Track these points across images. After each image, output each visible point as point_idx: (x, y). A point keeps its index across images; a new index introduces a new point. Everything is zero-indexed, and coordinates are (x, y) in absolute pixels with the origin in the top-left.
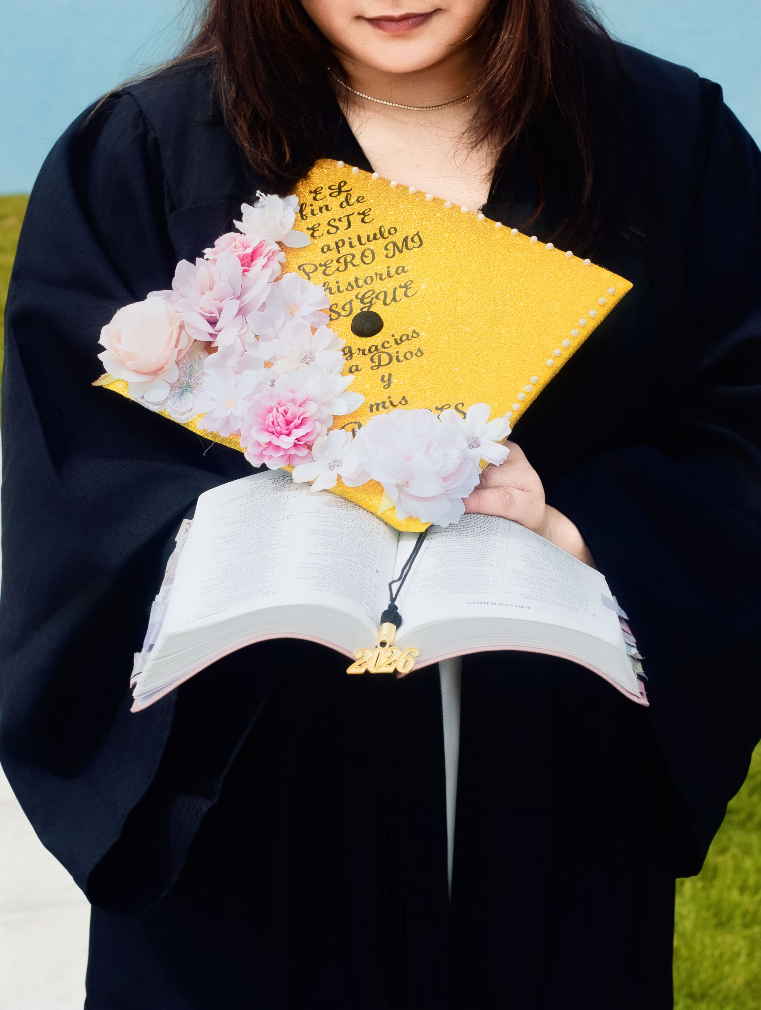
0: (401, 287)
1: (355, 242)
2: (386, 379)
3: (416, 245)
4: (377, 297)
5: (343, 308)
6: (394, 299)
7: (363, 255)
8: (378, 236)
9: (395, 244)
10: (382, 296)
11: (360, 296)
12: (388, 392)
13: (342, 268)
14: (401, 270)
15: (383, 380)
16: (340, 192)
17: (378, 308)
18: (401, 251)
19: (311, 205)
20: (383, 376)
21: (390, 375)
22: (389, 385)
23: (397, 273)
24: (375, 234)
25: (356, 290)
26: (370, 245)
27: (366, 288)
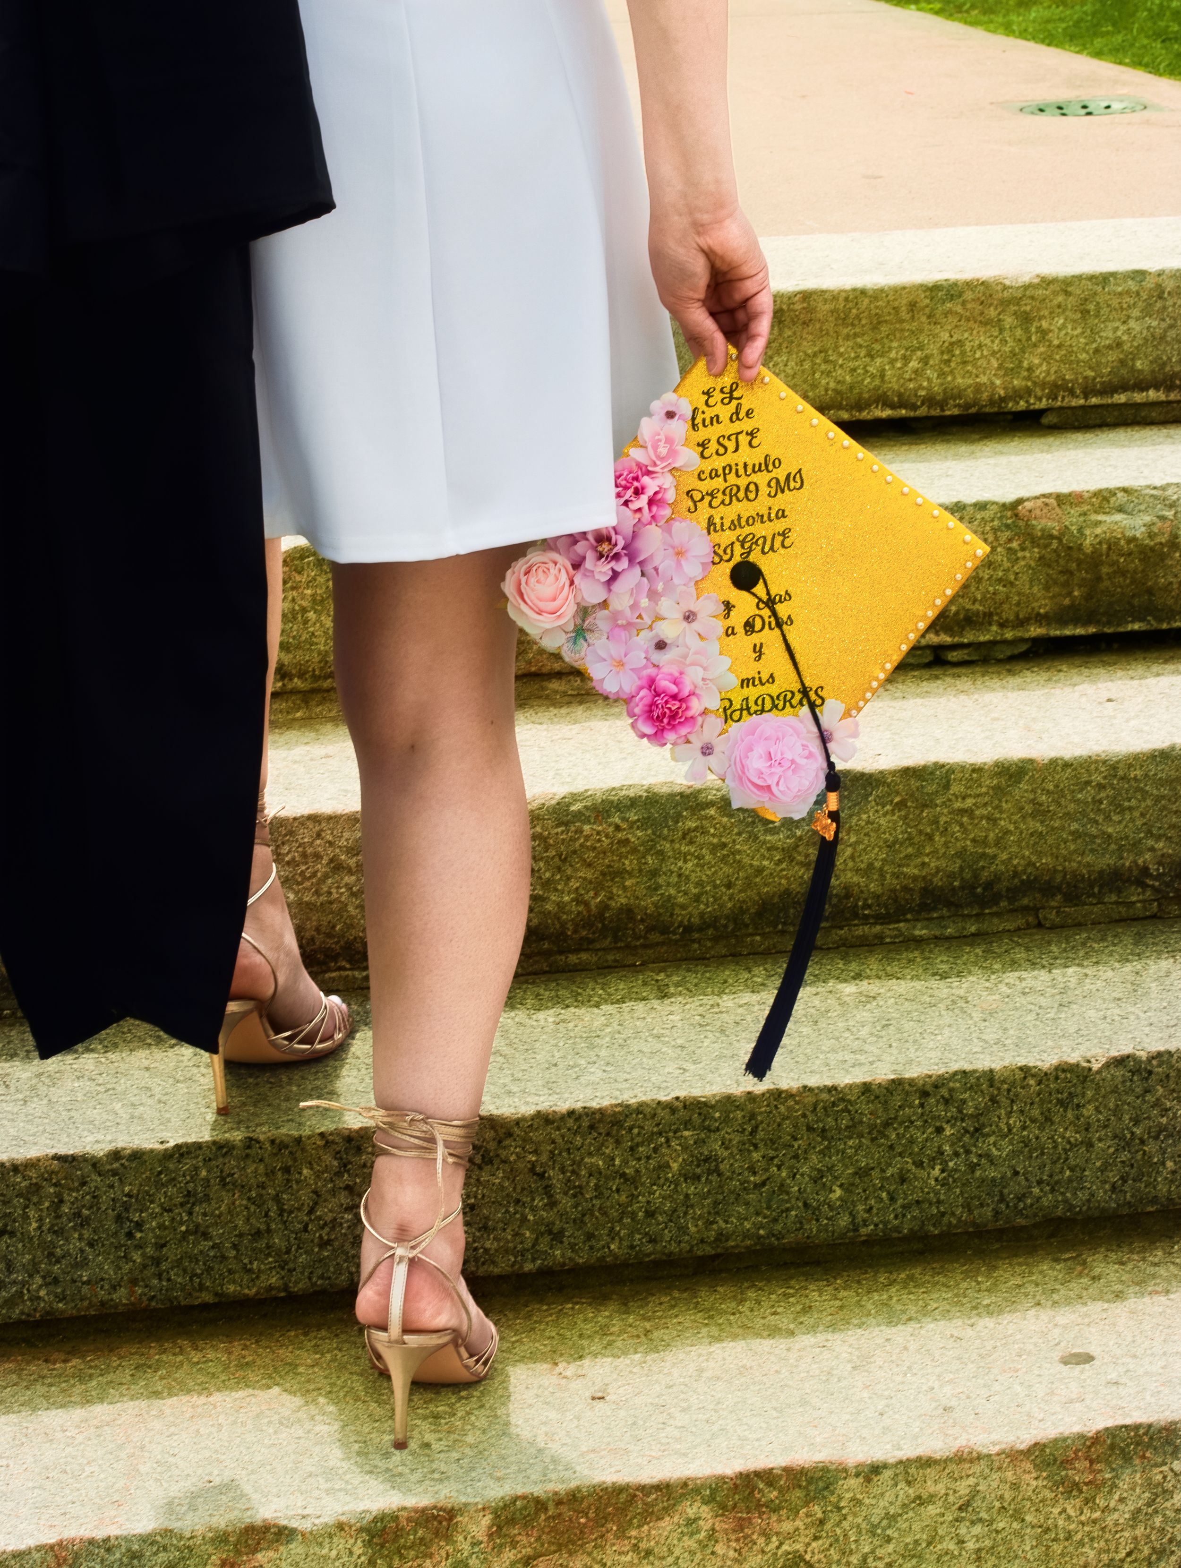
0: (779, 534)
1: (741, 471)
2: (758, 649)
3: (798, 486)
4: (756, 543)
5: (725, 551)
6: (772, 548)
7: (747, 489)
8: (763, 467)
9: (778, 481)
10: (760, 542)
11: (741, 538)
12: (759, 666)
13: (727, 501)
14: (782, 514)
15: (755, 651)
16: (731, 398)
17: (755, 557)
18: (783, 491)
19: (703, 412)
20: (755, 645)
21: (761, 644)
22: (760, 657)
23: (777, 517)
24: (760, 464)
25: (738, 531)
26: (755, 478)
27: (747, 530)
